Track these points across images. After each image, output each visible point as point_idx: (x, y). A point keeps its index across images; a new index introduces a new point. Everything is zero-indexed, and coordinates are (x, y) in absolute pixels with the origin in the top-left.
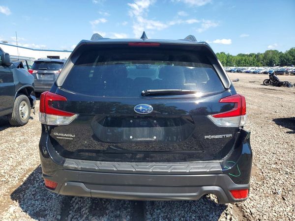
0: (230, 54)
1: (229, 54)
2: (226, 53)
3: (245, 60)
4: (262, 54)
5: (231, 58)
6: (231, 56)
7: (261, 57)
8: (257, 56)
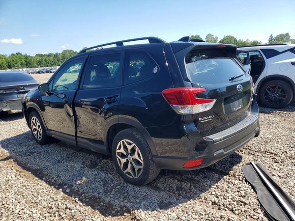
0: (28, 55)
1: (26, 55)
2: (23, 54)
3: (46, 60)
4: (60, 54)
5: (29, 58)
6: (29, 56)
7: (60, 56)
8: (56, 56)
